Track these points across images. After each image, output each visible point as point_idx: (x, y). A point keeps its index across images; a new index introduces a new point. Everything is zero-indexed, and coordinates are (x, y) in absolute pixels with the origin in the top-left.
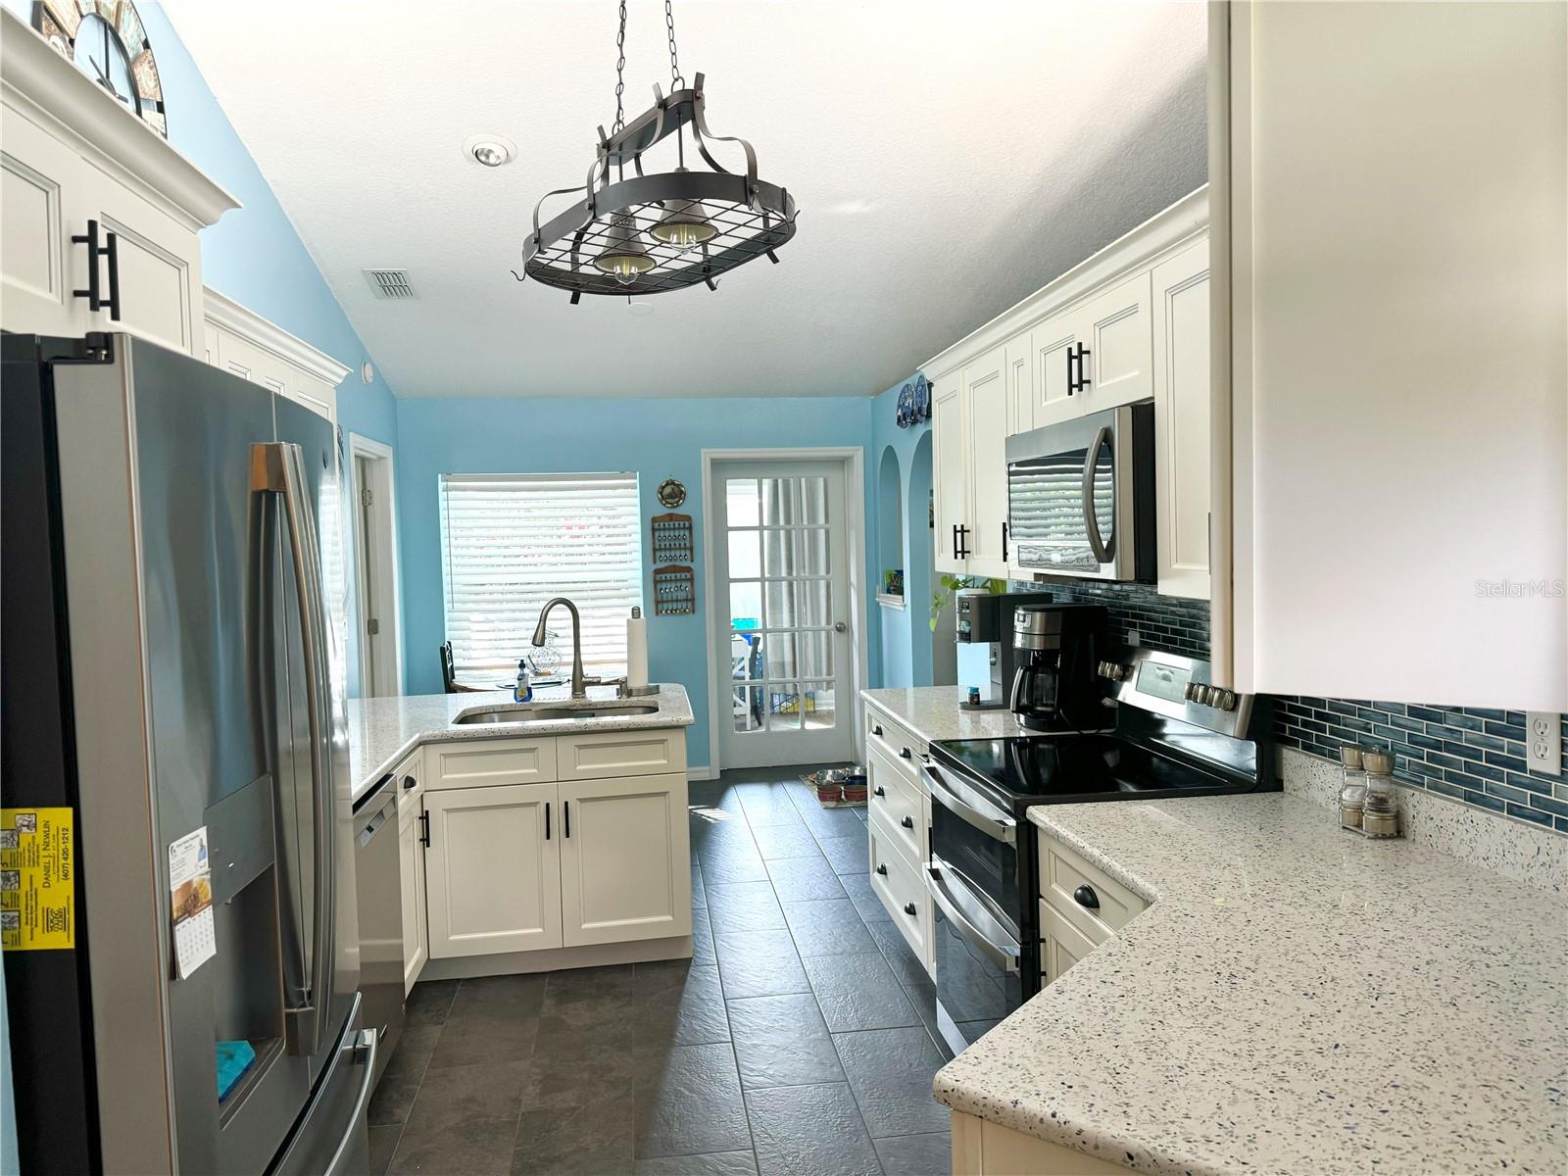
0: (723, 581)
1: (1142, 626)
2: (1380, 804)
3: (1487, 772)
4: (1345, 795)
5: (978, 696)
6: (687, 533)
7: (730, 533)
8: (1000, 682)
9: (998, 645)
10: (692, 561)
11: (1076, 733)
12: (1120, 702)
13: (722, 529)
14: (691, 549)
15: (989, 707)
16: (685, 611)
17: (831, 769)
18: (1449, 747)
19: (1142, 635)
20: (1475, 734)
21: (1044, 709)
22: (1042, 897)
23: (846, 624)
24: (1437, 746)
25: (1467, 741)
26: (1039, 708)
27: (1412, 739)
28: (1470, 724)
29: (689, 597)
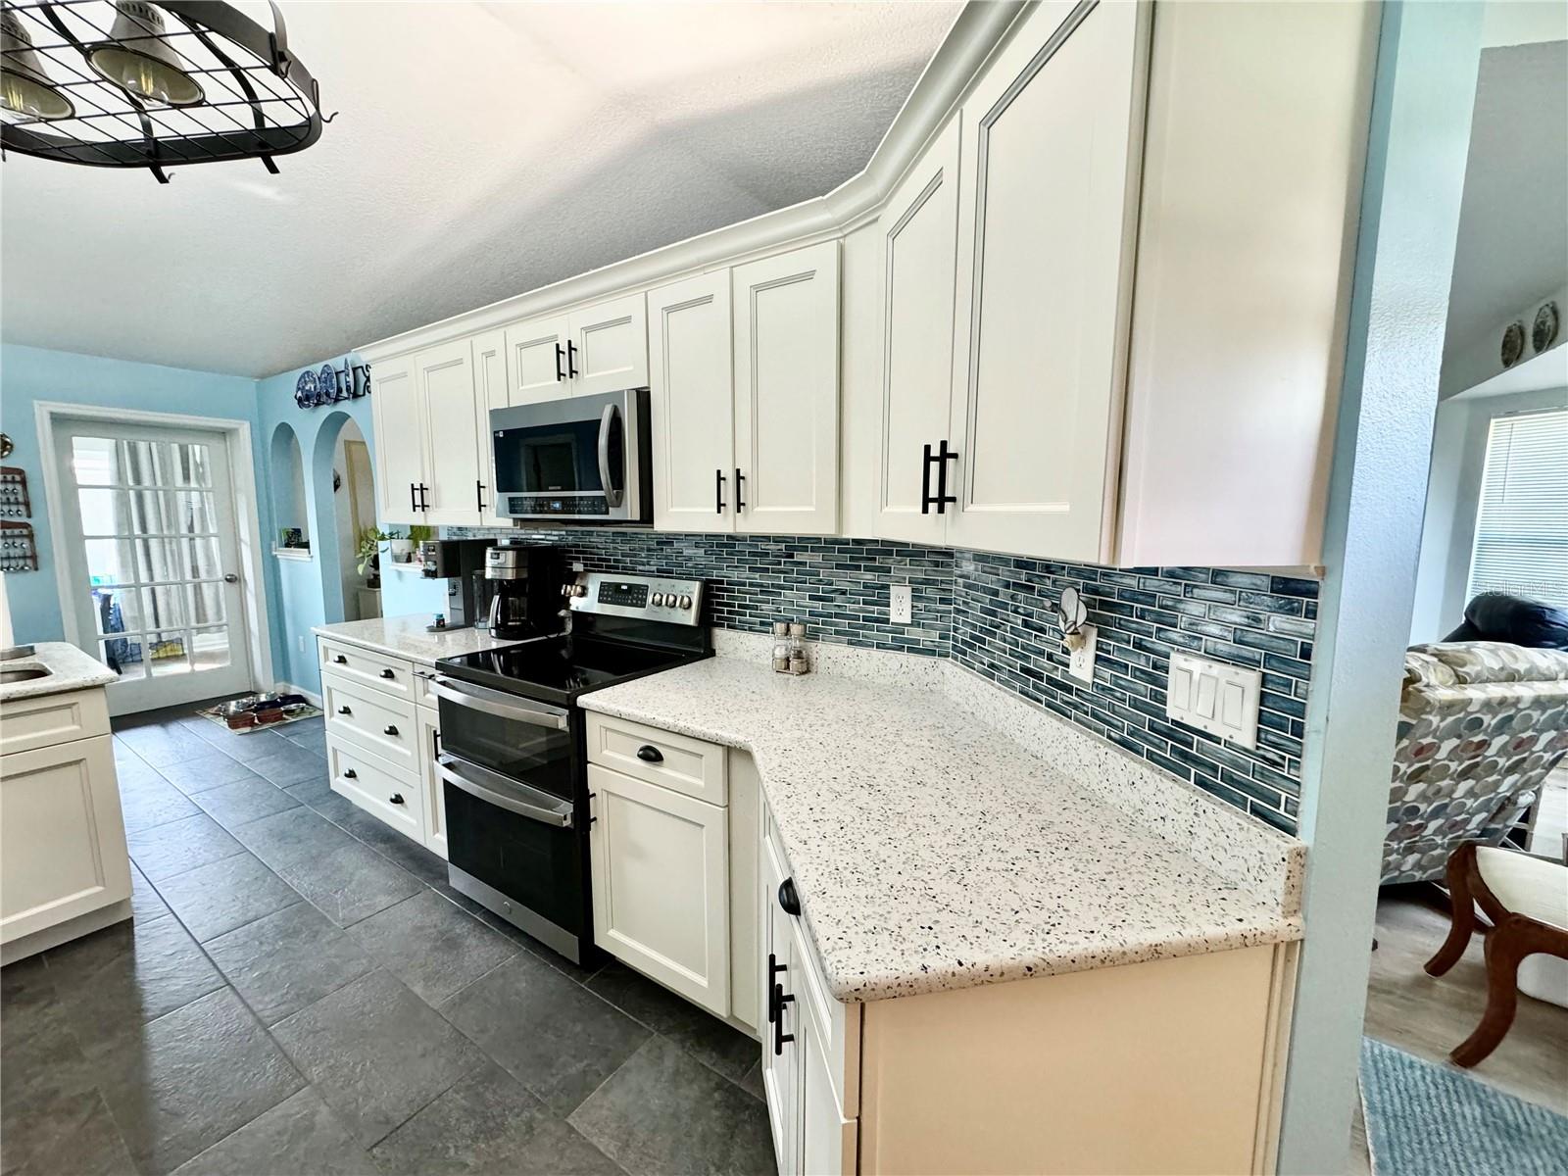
0: (76, 539)
1: (584, 559)
2: (799, 655)
3: (863, 627)
4: (777, 652)
5: (443, 620)
6: (19, 487)
7: (80, 490)
8: (461, 607)
9: (459, 581)
10: (29, 516)
11: (545, 638)
12: (573, 612)
13: (70, 490)
14: (27, 504)
15: (454, 628)
16: (22, 568)
17: (233, 700)
18: (837, 615)
19: (585, 565)
20: (856, 606)
21: (514, 624)
22: (589, 762)
23: (237, 575)
24: (830, 615)
25: (850, 610)
26: (510, 624)
27: (811, 614)
28: (852, 601)
29: (29, 554)
